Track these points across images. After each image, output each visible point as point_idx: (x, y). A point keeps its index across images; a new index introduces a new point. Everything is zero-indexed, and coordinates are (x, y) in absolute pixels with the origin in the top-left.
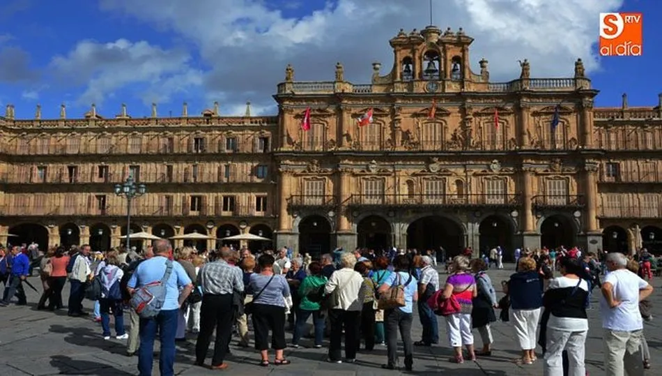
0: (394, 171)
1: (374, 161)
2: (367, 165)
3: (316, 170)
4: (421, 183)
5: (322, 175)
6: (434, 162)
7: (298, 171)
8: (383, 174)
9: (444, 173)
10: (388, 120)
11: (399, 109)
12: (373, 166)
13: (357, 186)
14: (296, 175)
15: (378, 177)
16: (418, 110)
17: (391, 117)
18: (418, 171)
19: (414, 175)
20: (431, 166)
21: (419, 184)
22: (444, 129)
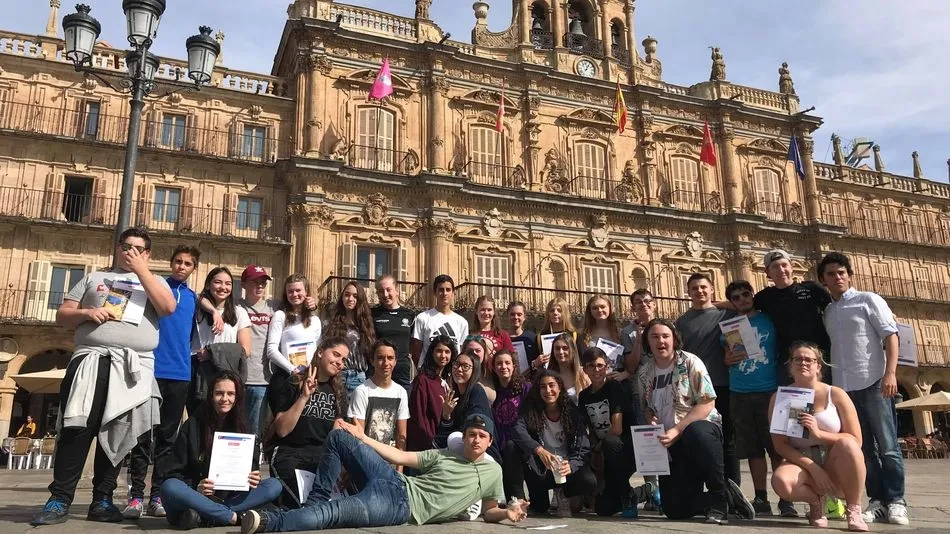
0: (531, 238)
1: (495, 212)
2: (482, 220)
3: (379, 219)
4: (578, 270)
5: (391, 233)
6: (601, 226)
7: (342, 218)
8: (510, 241)
9: (615, 251)
10: (516, 124)
11: (537, 102)
12: (494, 222)
13: (463, 267)
14: (336, 228)
15: (502, 249)
16: (568, 111)
17: (523, 120)
18: (574, 243)
19: (566, 249)
20: (595, 232)
21: (575, 272)
22: (609, 159)
